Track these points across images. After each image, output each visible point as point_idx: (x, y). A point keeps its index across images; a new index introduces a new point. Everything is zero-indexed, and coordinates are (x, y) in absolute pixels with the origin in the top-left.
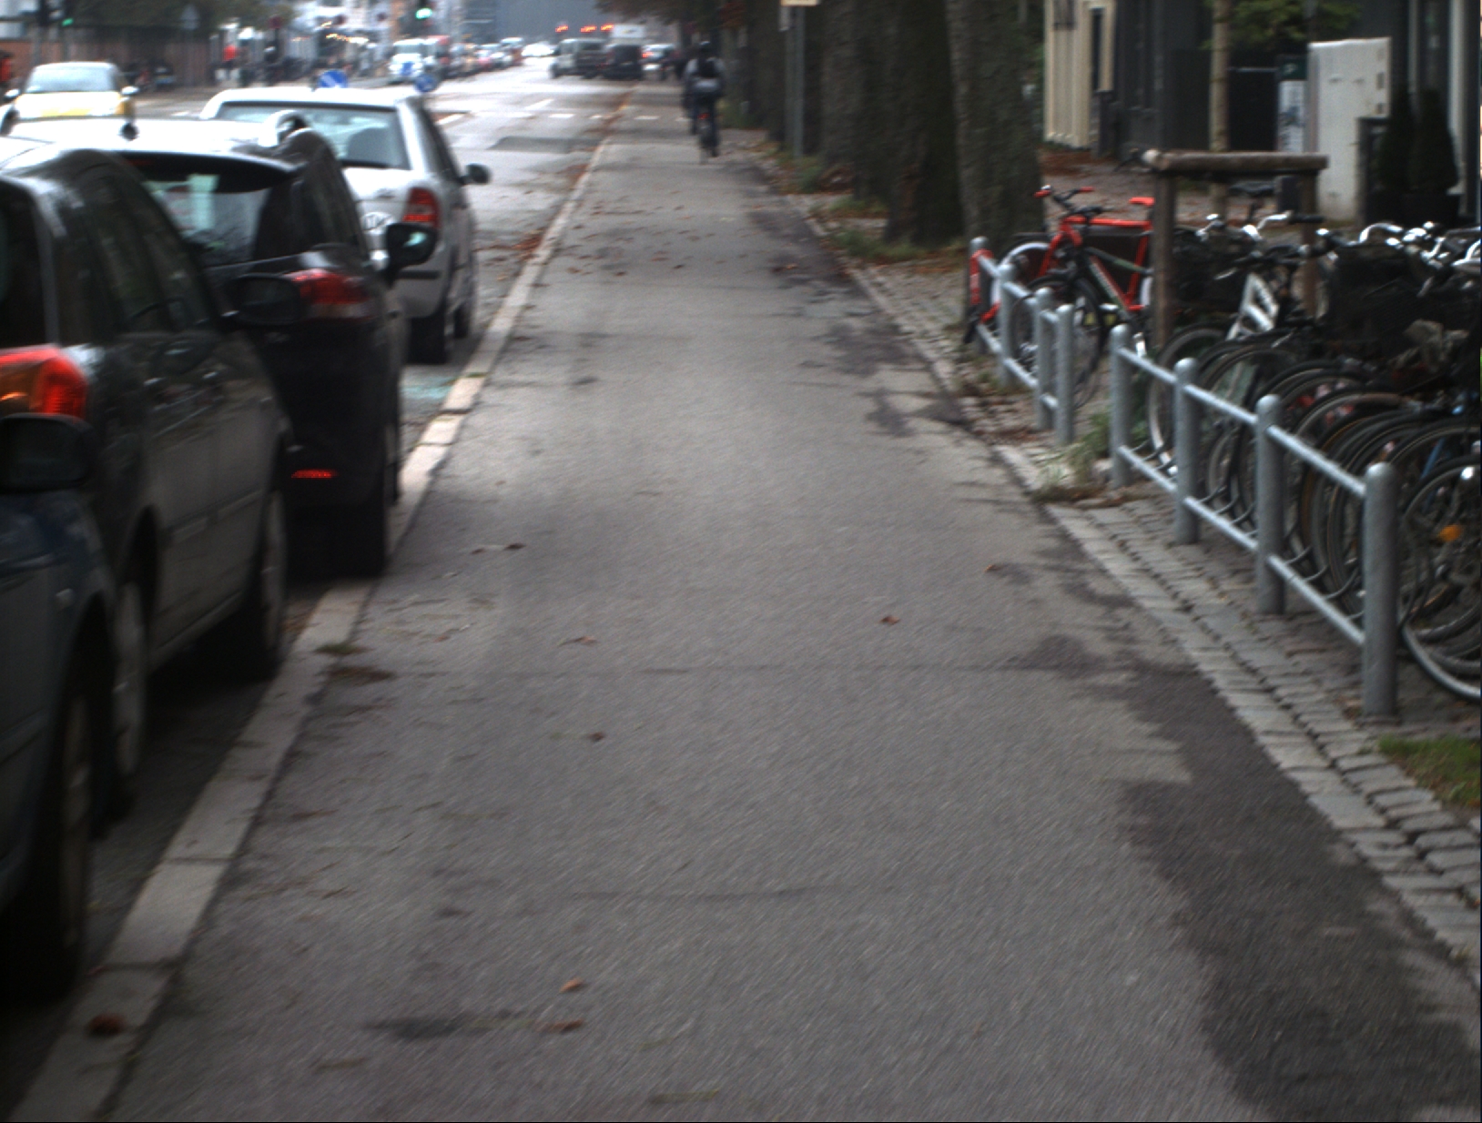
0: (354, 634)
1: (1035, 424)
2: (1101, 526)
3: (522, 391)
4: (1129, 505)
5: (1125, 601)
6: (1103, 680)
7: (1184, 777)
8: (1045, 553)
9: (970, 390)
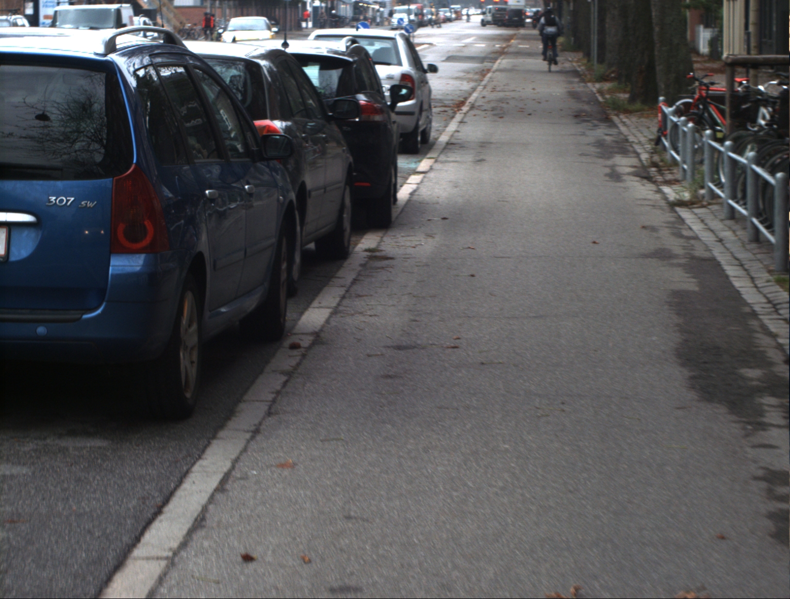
0: (379, 244)
1: (680, 179)
2: (696, 214)
3: (452, 164)
4: (710, 207)
5: (696, 238)
6: (675, 261)
7: (697, 289)
8: (668, 222)
9: (654, 165)
